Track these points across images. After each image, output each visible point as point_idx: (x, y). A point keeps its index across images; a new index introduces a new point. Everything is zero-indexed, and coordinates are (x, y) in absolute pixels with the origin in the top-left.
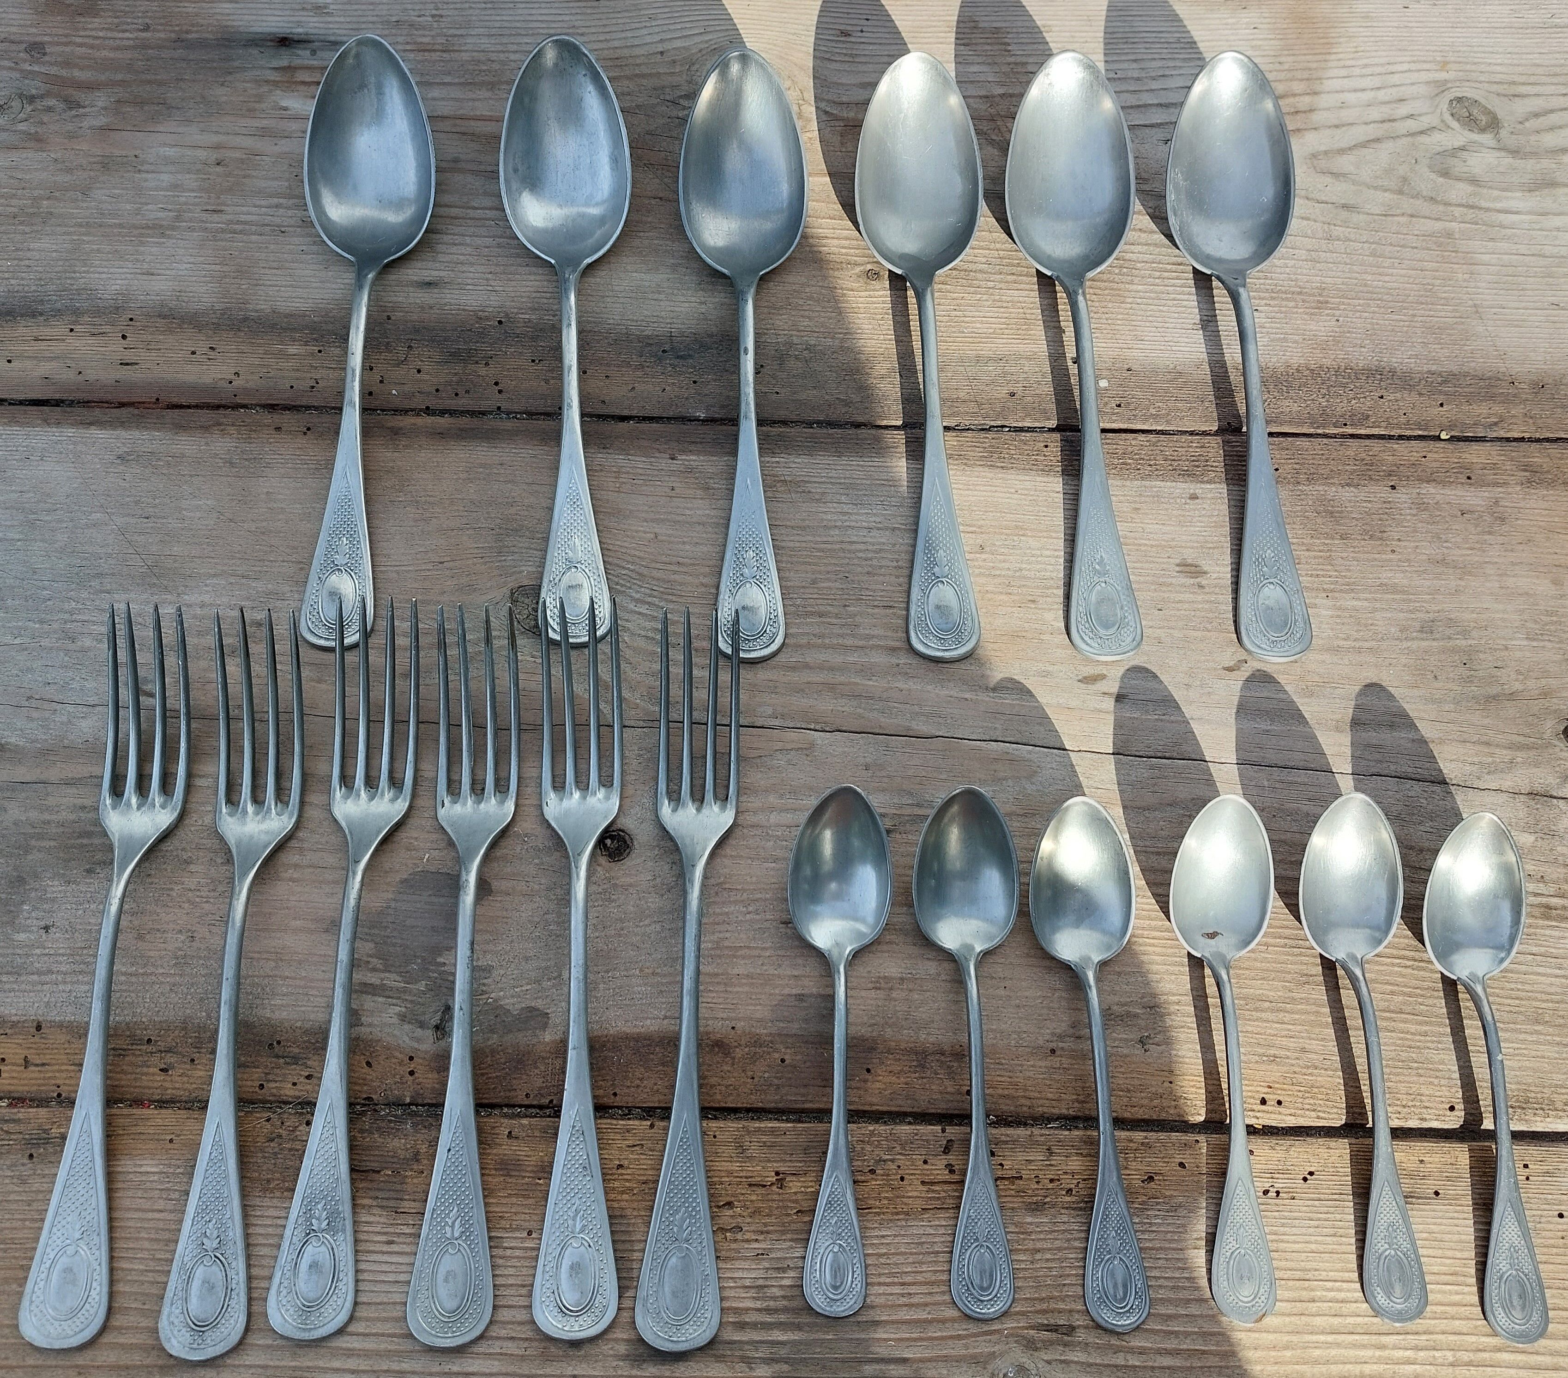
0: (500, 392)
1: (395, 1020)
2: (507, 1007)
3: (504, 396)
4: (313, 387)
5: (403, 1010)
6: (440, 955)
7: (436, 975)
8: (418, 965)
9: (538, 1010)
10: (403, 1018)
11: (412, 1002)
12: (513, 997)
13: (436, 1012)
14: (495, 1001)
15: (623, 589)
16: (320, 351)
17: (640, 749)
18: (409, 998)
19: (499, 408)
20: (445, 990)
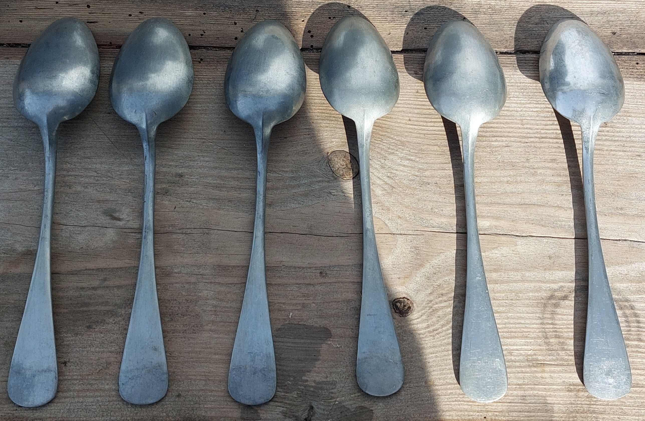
0: (312, 36)
1: (280, 416)
2: (348, 407)
3: (313, 39)
4: (202, 35)
5: (285, 409)
6: (305, 375)
7: (302, 387)
8: (291, 381)
9: (366, 408)
10: (285, 414)
11: (289, 404)
12: (350, 400)
13: (304, 410)
14: (340, 403)
15: (393, 151)
16: (204, 14)
17: (411, 248)
18: (288, 402)
19: (312, 46)
20: (309, 397)
